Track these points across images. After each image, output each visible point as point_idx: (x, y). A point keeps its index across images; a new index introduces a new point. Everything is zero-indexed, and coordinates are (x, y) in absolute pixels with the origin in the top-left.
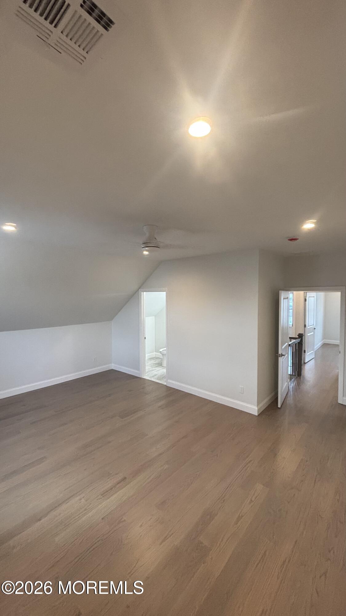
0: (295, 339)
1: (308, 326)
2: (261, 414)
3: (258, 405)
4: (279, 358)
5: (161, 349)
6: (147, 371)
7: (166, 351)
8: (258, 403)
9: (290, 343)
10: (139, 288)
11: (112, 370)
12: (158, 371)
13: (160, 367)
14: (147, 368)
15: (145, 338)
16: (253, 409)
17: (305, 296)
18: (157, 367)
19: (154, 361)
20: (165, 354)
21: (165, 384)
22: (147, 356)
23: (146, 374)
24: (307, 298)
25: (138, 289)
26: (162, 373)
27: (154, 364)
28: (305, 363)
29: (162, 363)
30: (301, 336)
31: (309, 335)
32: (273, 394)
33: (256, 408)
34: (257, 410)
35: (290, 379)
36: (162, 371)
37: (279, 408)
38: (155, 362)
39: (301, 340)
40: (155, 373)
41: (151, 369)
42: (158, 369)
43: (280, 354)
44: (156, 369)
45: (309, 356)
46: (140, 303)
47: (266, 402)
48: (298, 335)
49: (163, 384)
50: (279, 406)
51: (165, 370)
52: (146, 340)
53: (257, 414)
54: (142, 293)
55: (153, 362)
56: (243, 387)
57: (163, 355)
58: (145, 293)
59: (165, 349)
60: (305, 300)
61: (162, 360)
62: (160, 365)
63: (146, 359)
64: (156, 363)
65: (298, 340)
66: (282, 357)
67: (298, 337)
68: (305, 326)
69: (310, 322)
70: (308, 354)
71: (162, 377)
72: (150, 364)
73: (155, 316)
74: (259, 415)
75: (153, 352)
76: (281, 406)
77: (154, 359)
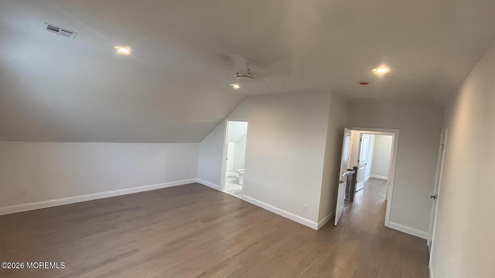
0: (351, 171)
1: (361, 162)
2: (320, 229)
3: (318, 222)
4: (340, 184)
5: (239, 169)
6: (226, 186)
7: (243, 172)
8: (319, 220)
9: (347, 173)
10: (226, 117)
11: (197, 183)
12: (234, 187)
13: (236, 184)
14: (226, 184)
15: (227, 159)
16: (314, 224)
17: (361, 136)
18: (234, 184)
19: (232, 178)
20: (242, 174)
21: (240, 198)
22: (227, 174)
23: (225, 189)
24: (362, 139)
25: (224, 119)
26: (238, 189)
27: (231, 181)
28: (356, 192)
29: (238, 181)
30: (356, 169)
31: (361, 168)
32: (331, 214)
33: (317, 224)
34: (317, 226)
35: (345, 203)
36: (239, 188)
37: (335, 226)
38: (232, 180)
39: (356, 172)
40: (232, 189)
41: (229, 185)
42: (234, 185)
43: (340, 181)
44: (232, 186)
45: (359, 186)
46: (225, 129)
47: (324, 219)
48: (353, 168)
49: (239, 198)
50: (336, 224)
51: (241, 187)
52: (227, 160)
53: (317, 229)
54: (228, 121)
55: (230, 179)
56: (307, 206)
57: (240, 174)
58: (230, 122)
59: (243, 170)
60: (361, 140)
61: (238, 179)
62: (237, 182)
63: (226, 176)
64: (234, 181)
65: (354, 172)
66: (341, 183)
67: (353, 169)
68: (359, 161)
69: (363, 159)
70: (359, 184)
71: (237, 193)
72: (229, 181)
73: (235, 142)
74: (319, 230)
75: (232, 172)
76: (337, 225)
77: (231, 178)
